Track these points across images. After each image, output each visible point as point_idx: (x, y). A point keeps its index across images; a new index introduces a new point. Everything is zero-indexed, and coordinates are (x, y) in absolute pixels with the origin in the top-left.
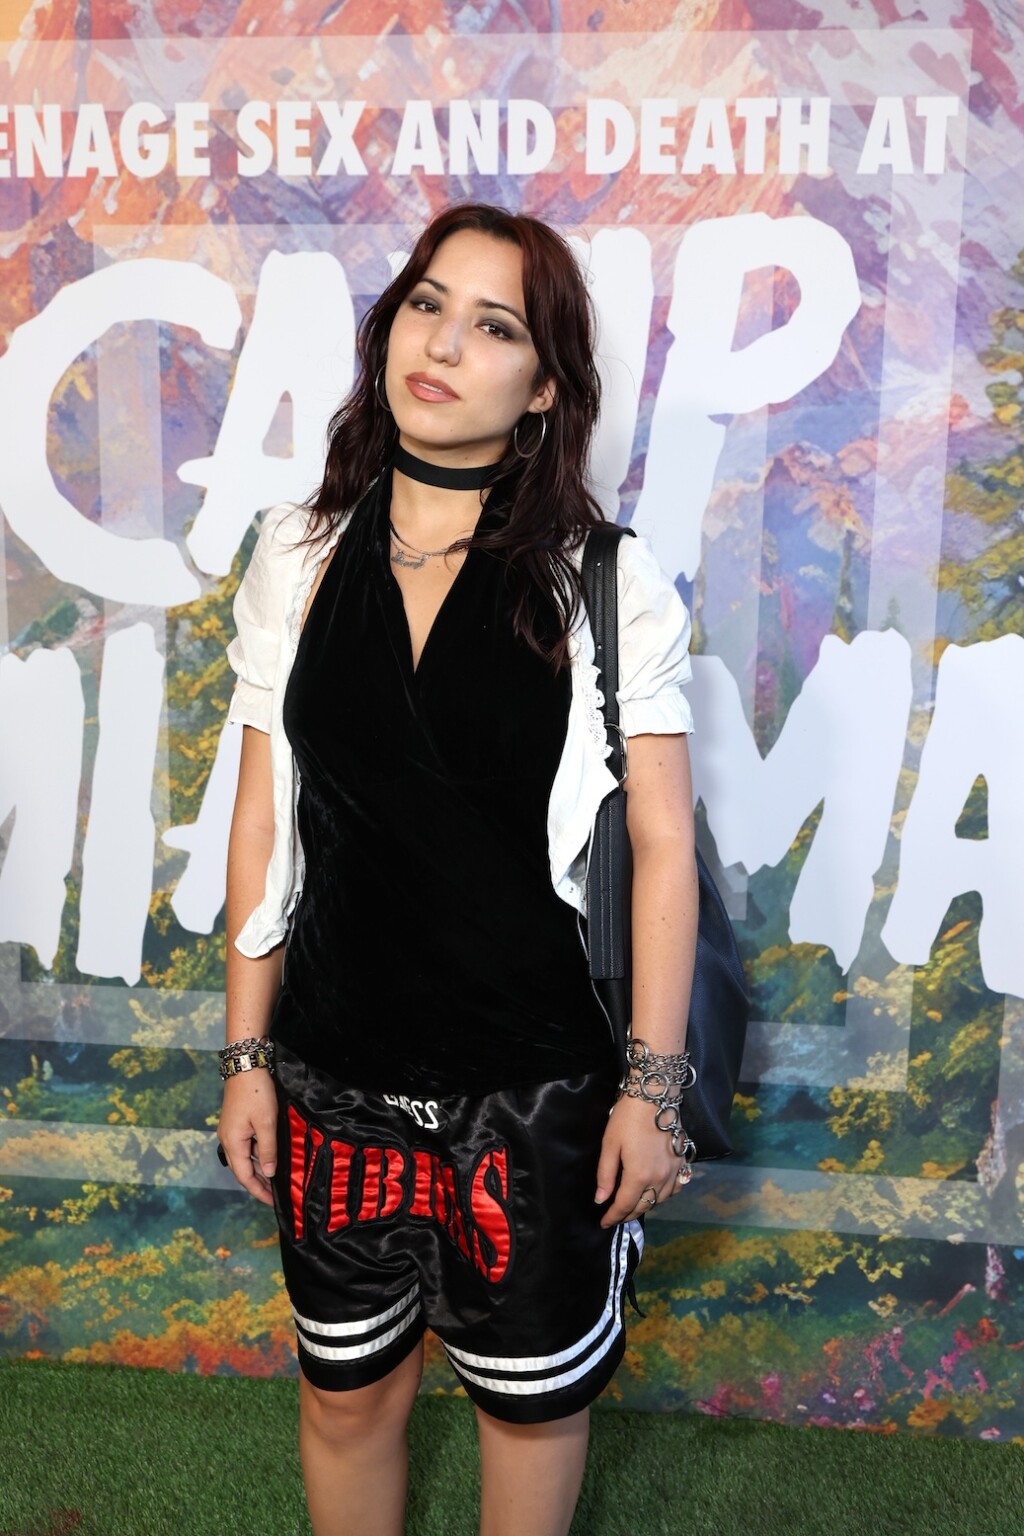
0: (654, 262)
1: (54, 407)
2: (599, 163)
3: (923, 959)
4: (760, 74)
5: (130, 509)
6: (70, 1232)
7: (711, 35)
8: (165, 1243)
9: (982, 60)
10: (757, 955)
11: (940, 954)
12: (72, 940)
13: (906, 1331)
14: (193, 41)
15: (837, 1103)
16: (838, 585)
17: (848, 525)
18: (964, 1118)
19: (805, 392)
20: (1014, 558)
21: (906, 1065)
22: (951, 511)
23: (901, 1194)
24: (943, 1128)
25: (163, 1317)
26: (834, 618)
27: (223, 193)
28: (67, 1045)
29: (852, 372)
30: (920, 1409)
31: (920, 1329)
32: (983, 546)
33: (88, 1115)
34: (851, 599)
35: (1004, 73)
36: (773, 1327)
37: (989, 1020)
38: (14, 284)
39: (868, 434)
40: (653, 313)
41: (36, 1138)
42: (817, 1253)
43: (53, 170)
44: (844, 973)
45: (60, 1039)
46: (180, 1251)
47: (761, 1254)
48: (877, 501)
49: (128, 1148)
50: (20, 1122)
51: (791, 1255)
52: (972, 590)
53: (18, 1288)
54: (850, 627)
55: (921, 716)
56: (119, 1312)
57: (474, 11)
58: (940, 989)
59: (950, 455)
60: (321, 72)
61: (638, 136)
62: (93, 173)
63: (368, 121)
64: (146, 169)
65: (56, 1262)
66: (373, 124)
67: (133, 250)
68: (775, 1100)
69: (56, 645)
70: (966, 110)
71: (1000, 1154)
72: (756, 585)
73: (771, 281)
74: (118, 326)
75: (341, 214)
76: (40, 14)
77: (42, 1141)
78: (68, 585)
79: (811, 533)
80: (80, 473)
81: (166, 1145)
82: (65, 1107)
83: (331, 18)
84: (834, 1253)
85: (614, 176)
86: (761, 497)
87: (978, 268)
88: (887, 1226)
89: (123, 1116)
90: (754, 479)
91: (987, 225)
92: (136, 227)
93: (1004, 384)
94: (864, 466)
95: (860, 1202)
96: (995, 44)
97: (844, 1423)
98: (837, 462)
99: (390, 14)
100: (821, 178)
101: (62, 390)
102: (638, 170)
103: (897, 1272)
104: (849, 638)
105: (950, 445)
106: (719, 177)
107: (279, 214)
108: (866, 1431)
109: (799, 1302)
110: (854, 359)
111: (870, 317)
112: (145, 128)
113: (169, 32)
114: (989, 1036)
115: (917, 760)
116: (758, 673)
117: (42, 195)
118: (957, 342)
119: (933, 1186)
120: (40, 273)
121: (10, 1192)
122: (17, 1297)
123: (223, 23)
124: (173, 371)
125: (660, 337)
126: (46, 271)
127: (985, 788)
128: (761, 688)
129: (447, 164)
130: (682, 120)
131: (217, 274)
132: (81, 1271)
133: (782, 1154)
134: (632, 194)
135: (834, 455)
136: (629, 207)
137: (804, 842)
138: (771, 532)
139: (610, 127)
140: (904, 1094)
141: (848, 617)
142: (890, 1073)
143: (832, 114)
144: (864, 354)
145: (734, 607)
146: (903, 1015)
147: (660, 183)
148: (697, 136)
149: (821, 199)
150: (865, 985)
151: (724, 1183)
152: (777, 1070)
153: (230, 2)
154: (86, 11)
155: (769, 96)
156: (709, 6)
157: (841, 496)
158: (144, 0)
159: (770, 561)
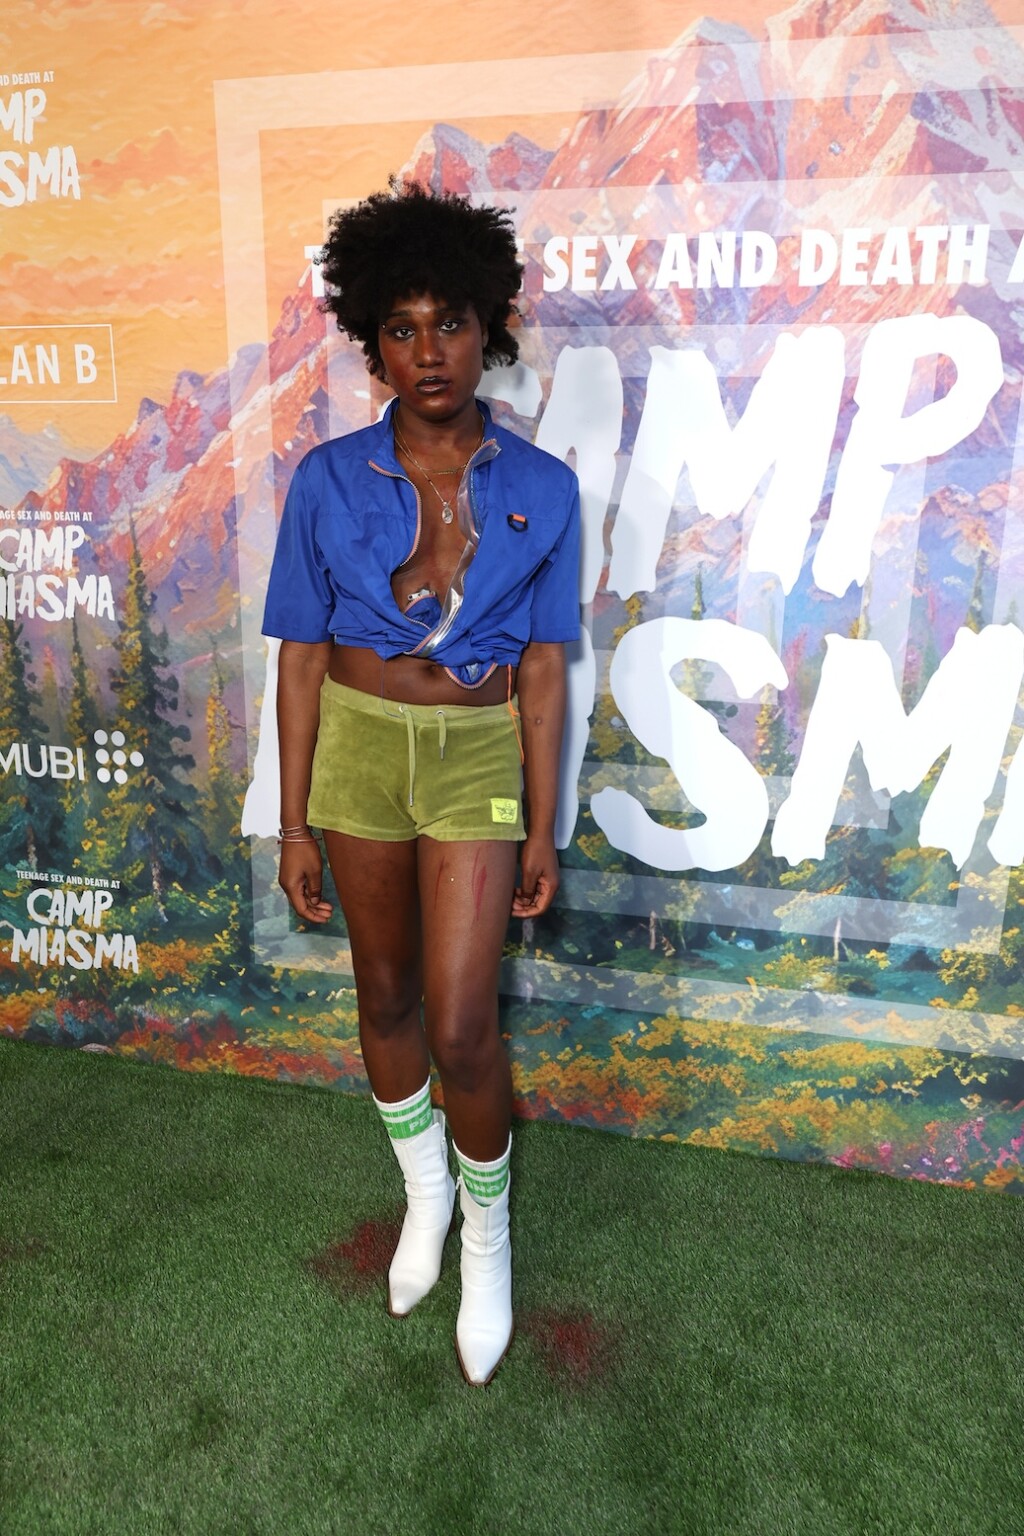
0: (846, 352)
2: (809, 278)
3: (1017, 861)
4: (936, 207)
7: (900, 178)
10: (894, 854)
13: (987, 1120)
14: (515, 193)
15: (947, 961)
16: (972, 590)
17: (983, 546)
19: (956, 447)
21: (999, 936)
23: (990, 1026)
26: (967, 615)
27: (533, 304)
29: (994, 432)
30: (993, 1174)
31: (997, 1120)
34: (981, 601)
36: (889, 1111)
39: (1003, 479)
40: (844, 389)
42: (925, 1063)
44: (959, 869)
47: (884, 1060)
48: (1006, 528)
51: (906, 1063)
54: (979, 621)
57: (721, 165)
60: (606, 214)
61: (839, 257)
63: (639, 249)
66: (642, 251)
68: (901, 955)
72: (909, 589)
73: (935, 365)
75: (617, 319)
79: (954, 553)
83: (614, 174)
84: (937, 1063)
85: (820, 287)
86: (918, 525)
88: (978, 1047)
90: (914, 512)
94: (997, 503)
95: (959, 1029)
97: (937, 1179)
98: (977, 499)
99: (658, 169)
100: (979, 286)
102: (839, 282)
103: (983, 1079)
104: (979, 629)
106: (899, 286)
107: (572, 320)
108: (952, 1186)
109: (909, 1095)
110: (995, 423)
111: (1010, 392)
113: (497, 187)
116: (907, 654)
119: (1014, 1021)
123: (536, 180)
125: (848, 407)
128: (908, 664)
129: (695, 280)
130: (873, 244)
131: (526, 363)
133: (903, 993)
134: (833, 301)
135: (975, 495)
136: (830, 311)
137: (934, 776)
138: (923, 550)
139: (819, 250)
140: (997, 956)
141: (978, 614)
142: (988, 941)
143: (990, 237)
144: (1004, 419)
145: (892, 606)
146: (1000, 901)
147: (854, 292)
148: (885, 257)
149: (978, 302)
150: (972, 879)
151: (859, 1010)
152: (904, 935)
153: (542, 164)
154: (438, 173)
155: (943, 224)
156: (899, 156)
157: (979, 525)
158: (480, 164)
159: (922, 573)
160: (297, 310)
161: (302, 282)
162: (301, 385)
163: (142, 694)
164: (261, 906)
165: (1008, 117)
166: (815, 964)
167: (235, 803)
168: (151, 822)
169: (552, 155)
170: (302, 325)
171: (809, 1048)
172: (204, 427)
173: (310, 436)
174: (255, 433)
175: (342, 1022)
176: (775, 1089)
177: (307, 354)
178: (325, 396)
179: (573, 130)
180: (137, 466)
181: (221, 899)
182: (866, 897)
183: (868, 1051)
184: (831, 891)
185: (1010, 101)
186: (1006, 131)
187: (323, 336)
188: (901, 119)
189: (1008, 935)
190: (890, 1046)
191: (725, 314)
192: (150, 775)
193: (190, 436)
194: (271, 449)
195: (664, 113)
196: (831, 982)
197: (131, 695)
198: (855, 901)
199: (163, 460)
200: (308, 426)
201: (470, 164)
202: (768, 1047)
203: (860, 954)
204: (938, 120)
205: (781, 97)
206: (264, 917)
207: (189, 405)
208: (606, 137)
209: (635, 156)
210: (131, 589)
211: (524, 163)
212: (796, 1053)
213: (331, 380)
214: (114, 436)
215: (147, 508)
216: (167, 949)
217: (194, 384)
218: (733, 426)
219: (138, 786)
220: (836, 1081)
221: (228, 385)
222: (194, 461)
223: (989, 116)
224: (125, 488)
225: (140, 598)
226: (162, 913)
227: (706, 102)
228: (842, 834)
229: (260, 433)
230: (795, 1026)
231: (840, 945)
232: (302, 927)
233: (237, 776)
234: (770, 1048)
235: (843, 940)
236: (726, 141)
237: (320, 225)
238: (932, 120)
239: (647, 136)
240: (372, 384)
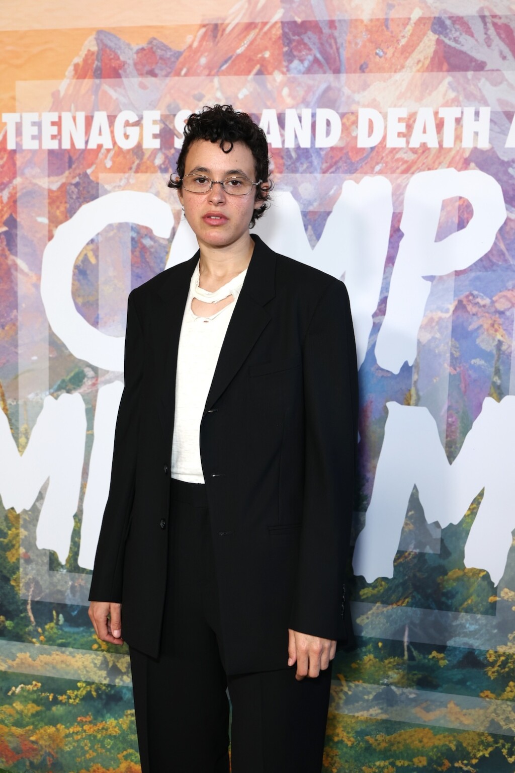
0: (393, 194)
1: (76, 267)
2: (365, 141)
4: (452, 95)
5: (114, 321)
6: (70, 708)
7: (426, 74)
8: (120, 718)
10: (445, 573)
12: (76, 549)
14: (153, 79)
15: (491, 660)
16: (493, 370)
17: (499, 337)
19: (475, 264)
25: (118, 759)
26: (490, 388)
27: (166, 157)
28: (72, 606)
29: (502, 254)
33: (82, 645)
34: (500, 378)
38: (58, 203)
39: (510, 288)
40: (392, 221)
41: (54, 656)
42: (479, 744)
43: (80, 145)
44: (495, 586)
45: (68, 602)
46: (128, 722)
47: (447, 743)
49: (102, 664)
50: (46, 646)
51: (464, 745)
53: (42, 737)
54: (500, 393)
56: (95, 754)
57: (300, 63)
60: (219, 95)
61: (386, 128)
62: (100, 147)
64: (127, 145)
65: (62, 724)
67: (119, 186)
68: (455, 656)
69: (73, 391)
72: (447, 368)
73: (457, 204)
74: (110, 226)
76: (76, 66)
77: (57, 657)
78: (80, 360)
79: (478, 341)
80: (88, 302)
81: (122, 663)
82: (70, 640)
83: (224, 67)
85: (372, 149)
86: (451, 321)
89: (100, 646)
90: (447, 311)
92: (122, 174)
94: (509, 306)
95: (503, 717)
98: (493, 302)
99: (256, 65)
100: (485, 150)
101: (81, 258)
102: (385, 146)
104: (499, 399)
106: (429, 149)
109: (468, 772)
110: (502, 246)
111: (512, 224)
112: (127, 124)
113: (141, 75)
116: (448, 417)
117: (74, 158)
120: (72, 198)
121: (39, 685)
122: (41, 742)
123: (169, 70)
124: (138, 249)
125: (396, 234)
126: (74, 197)
128: (449, 425)
129: (283, 142)
130: (409, 119)
131: (162, 199)
132: (76, 730)
133: (459, 686)
134: (382, 158)
135: (491, 299)
136: (380, 165)
137: (473, 511)
138: (456, 339)
139: (371, 123)
141: (499, 388)
143: (491, 115)
144: (508, 244)
145: (435, 381)
147: (397, 153)
148: (418, 127)
149: (487, 161)
150: (507, 593)
151: (426, 701)
152: (457, 639)
153: (173, 59)
154: (99, 64)
155: (457, 106)
156: (425, 59)
157: (495, 321)
158: (129, 59)
159: (455, 356)
165: (499, 34)
166: (390, 663)
169: (178, 54)
171: (389, 733)
173: (3, 250)
175: (20, 713)
176: (364, 768)
178: (15, 220)
179: (195, 37)
182: (426, 608)
183: (435, 735)
184: (399, 603)
185: (500, 24)
186: (499, 44)
187: (14, 176)
188: (425, 34)
190: (452, 731)
191: (305, 166)
195: (260, 26)
196: (403, 678)
198: (419, 611)
200: (2, 242)
201: (122, 58)
202: (357, 732)
203: (424, 654)
204: (450, 36)
205: (341, 18)
208: (218, 42)
209: (239, 56)
211: (161, 58)
212: (378, 737)
213: (19, 209)
218: (313, 246)
220: (412, 762)
223: (486, 34)
227: (287, 19)
228: (406, 557)
230: (377, 715)
231: (408, 647)
234: (358, 733)
235: (411, 643)
236: (302, 46)
237: (14, 98)
238: (446, 35)
239: (247, 42)
240: (49, 212)
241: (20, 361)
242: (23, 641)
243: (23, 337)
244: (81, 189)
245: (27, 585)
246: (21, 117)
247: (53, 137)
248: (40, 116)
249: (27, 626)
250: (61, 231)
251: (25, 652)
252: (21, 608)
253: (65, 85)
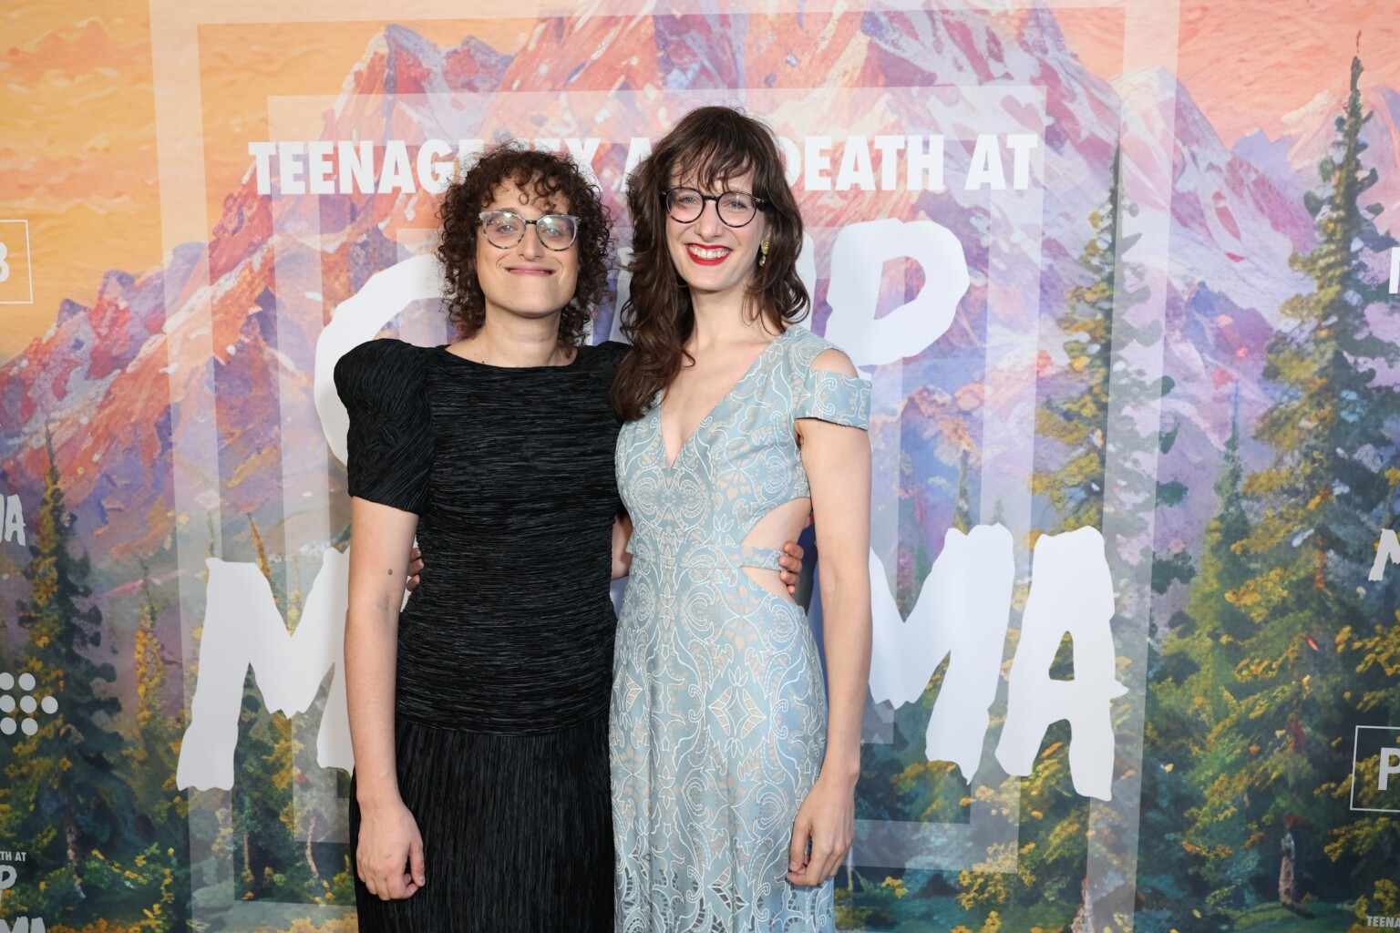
0: (816, 255)
3: (1028, 772)
4: (892, 118)
7: (856, 90)
9: (1054, 108)
10: (901, 770)
11: (1040, 767)
14: (472, 94)
15: (965, 883)
16: (958, 491)
17: (964, 446)
18: (1062, 893)
19: (930, 348)
20: (1087, 470)
21: (1016, 853)
22: (1040, 436)
24: (1046, 901)
26: (954, 516)
29: (964, 334)
32: (1065, 460)
34: (967, 502)
35: (1071, 117)
37: (1079, 817)
38: (337, 272)
39: (977, 379)
40: (816, 292)
41: (348, 919)
43: (367, 188)
44: (968, 783)
48: (985, 429)
50: (334, 906)
52: (1057, 494)
54: (967, 522)
55: (1022, 588)
57: (681, 73)
58: (1041, 795)
59: (1038, 394)
60: (568, 117)
61: (803, 163)
62: (397, 190)
63: (602, 153)
64: (436, 188)
66: (607, 153)
67: (426, 248)
68: (917, 881)
70: (1043, 143)
71: (1090, 920)
72: (895, 492)
73: (903, 267)
74: (416, 302)
76: (358, 75)
79: (936, 453)
83: (574, 79)
86: (899, 426)
87: (1055, 257)
90: (894, 413)
91: (1062, 227)
92: (429, 231)
93: (1077, 342)
94: (976, 403)
96: (1063, 96)
98: (955, 400)
99: (619, 75)
100: (938, 193)
102: (803, 187)
104: (967, 530)
105: (1038, 387)
106: (863, 192)
110: (965, 324)
111: (977, 294)
112: (435, 159)
113: (454, 88)
114: (1078, 829)
115: (1020, 622)
116: (899, 558)
117: (359, 207)
118: (1041, 311)
120: (357, 264)
123: (495, 82)
125: (821, 310)
126: (361, 262)
127: (1071, 641)
128: (901, 568)
130: (835, 151)
133: (923, 923)
135: (952, 395)
137: (935, 684)
138: (907, 452)
140: (1016, 875)
141: (966, 515)
142: (1005, 859)
143: (945, 146)
144: (973, 320)
145: (880, 508)
146: (1013, 814)
147: (819, 197)
148: (847, 163)
149: (941, 209)
150: (984, 792)
152: (919, 858)
153: (500, 67)
154: (392, 72)
155: (899, 134)
156: (853, 69)
157: (958, 425)
158: (436, 66)
159: (907, 474)
160: (240, 207)
161: (246, 179)
162: (245, 285)
163: (58, 630)
164: (200, 872)
165: (951, 36)
167: (169, 751)
168: (66, 779)
169: (508, 60)
170: (246, 223)
172: (133, 331)
173: (256, 340)
174: (193, 336)
177: (252, 253)
178: (272, 297)
179: (532, 35)
180: (56, 372)
181: (152, 867)
182: (876, 818)
185: (952, 22)
186: (952, 50)
187: (270, 234)
188: (852, 35)
189: (1025, 851)
192: (65, 723)
193: (117, 340)
194: (212, 354)
195: (622, 22)
196: (846, 916)
197: (44, 630)
198: (868, 825)
199: (87, 366)
200: (253, 329)
201: (425, 65)
203: (875, 882)
204: (886, 38)
205: (736, 12)
206: (205, 885)
207: (117, 306)
208: (564, 44)
209: (594, 62)
210: (45, 510)
211: (483, 66)
213: (278, 281)
214: (28, 340)
215: (67, 419)
216: (84, 930)
217: (123, 285)
219: (51, 736)
221: (162, 285)
222: (123, 367)
223: (934, 35)
224: (41, 397)
225: (57, 520)
226: (79, 888)
227: (662, 13)
229: (199, 336)
231: (853, 873)
232: (250, 894)
233: (171, 720)
235: (857, 868)
236: (684, 50)
237: (265, 121)
238: (881, 37)
239: (605, 43)
240: (324, 285)
241: (287, 500)
242: (301, 902)
243: (289, 464)
244: (371, 250)
245: (305, 820)
246: (277, 148)
247: (327, 177)
248: (306, 147)
249: (307, 879)
250: (342, 312)
251: (304, 918)
252: (297, 854)
253: (342, 102)
